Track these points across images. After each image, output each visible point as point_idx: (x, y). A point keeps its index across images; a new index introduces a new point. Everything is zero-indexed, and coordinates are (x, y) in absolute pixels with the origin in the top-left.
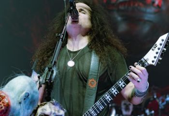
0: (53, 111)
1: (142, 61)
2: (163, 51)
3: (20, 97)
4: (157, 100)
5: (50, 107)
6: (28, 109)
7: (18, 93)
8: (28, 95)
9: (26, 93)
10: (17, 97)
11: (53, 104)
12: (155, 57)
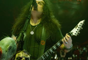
0: (24, 56)
1: (70, 33)
2: (81, 29)
3: (7, 48)
4: (79, 50)
5: (22, 54)
6: (11, 55)
7: (6, 46)
8: (11, 47)
9: (10, 46)
10: (5, 48)
11: (24, 52)
12: (76, 32)
